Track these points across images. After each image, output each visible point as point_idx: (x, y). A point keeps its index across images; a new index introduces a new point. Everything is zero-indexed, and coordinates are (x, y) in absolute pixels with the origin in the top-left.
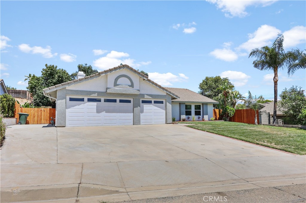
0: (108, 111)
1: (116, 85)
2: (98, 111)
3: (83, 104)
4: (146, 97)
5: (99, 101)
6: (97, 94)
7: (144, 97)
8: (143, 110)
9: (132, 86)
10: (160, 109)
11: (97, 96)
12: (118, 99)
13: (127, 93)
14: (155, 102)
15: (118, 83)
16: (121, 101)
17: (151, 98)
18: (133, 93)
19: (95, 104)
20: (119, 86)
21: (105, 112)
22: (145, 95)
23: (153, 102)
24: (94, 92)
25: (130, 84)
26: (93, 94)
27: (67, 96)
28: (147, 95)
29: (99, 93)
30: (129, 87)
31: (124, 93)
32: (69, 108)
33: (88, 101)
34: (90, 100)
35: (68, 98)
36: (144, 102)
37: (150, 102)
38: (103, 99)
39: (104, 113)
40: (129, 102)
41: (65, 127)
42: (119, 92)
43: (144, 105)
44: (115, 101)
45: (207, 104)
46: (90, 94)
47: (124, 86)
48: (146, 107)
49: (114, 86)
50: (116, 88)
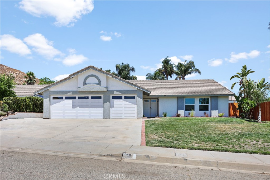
0: (81, 107)
1: (85, 84)
2: (74, 107)
3: (62, 102)
4: (115, 93)
5: (74, 98)
6: (71, 93)
7: (113, 93)
8: (114, 105)
9: (100, 84)
10: (131, 104)
11: (71, 94)
12: (90, 96)
13: (95, 91)
14: (126, 98)
15: (87, 82)
16: (93, 98)
17: (121, 94)
18: (101, 90)
19: (71, 101)
20: (88, 85)
21: (79, 107)
22: (114, 92)
23: (123, 97)
24: (69, 92)
25: (97, 82)
26: (69, 93)
27: (51, 96)
28: (116, 91)
29: (74, 92)
30: (96, 85)
31: (92, 91)
32: (52, 105)
33: (66, 99)
34: (67, 98)
35: (52, 97)
36: (114, 98)
37: (121, 98)
38: (77, 97)
39: (78, 109)
40: (100, 98)
41: (49, 119)
42: (88, 90)
43: (114, 101)
44: (87, 98)
45: (217, 97)
46: (67, 93)
47: (92, 84)
48: (116, 102)
49: (83, 85)
50: (85, 87)
